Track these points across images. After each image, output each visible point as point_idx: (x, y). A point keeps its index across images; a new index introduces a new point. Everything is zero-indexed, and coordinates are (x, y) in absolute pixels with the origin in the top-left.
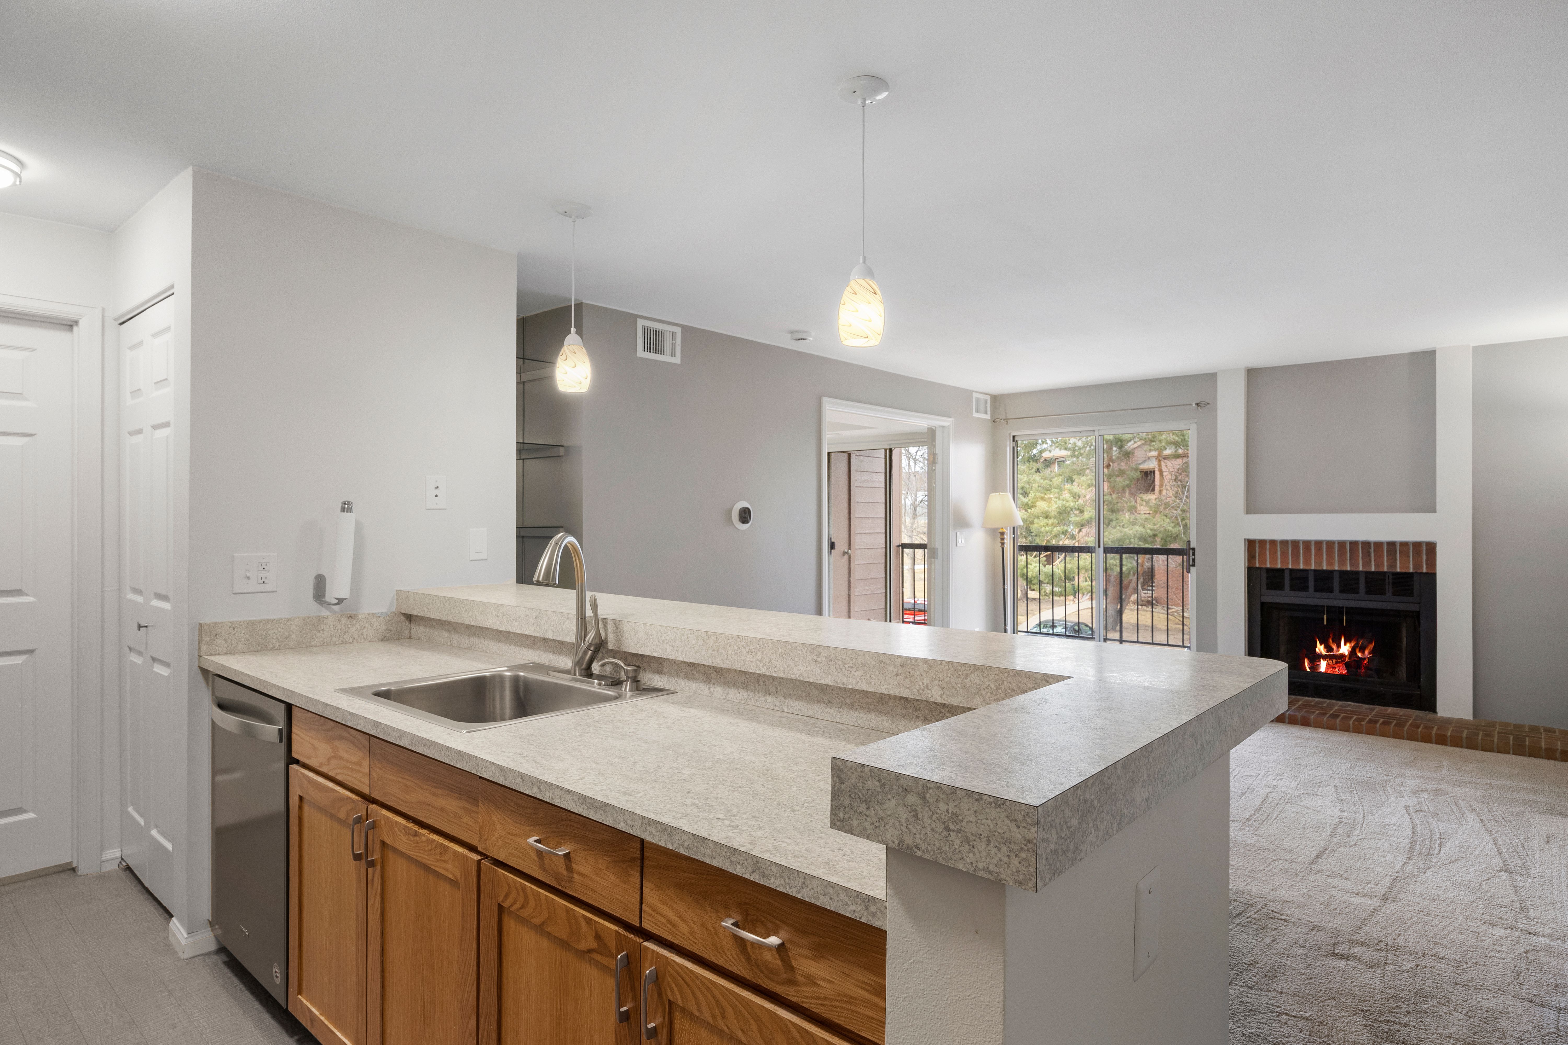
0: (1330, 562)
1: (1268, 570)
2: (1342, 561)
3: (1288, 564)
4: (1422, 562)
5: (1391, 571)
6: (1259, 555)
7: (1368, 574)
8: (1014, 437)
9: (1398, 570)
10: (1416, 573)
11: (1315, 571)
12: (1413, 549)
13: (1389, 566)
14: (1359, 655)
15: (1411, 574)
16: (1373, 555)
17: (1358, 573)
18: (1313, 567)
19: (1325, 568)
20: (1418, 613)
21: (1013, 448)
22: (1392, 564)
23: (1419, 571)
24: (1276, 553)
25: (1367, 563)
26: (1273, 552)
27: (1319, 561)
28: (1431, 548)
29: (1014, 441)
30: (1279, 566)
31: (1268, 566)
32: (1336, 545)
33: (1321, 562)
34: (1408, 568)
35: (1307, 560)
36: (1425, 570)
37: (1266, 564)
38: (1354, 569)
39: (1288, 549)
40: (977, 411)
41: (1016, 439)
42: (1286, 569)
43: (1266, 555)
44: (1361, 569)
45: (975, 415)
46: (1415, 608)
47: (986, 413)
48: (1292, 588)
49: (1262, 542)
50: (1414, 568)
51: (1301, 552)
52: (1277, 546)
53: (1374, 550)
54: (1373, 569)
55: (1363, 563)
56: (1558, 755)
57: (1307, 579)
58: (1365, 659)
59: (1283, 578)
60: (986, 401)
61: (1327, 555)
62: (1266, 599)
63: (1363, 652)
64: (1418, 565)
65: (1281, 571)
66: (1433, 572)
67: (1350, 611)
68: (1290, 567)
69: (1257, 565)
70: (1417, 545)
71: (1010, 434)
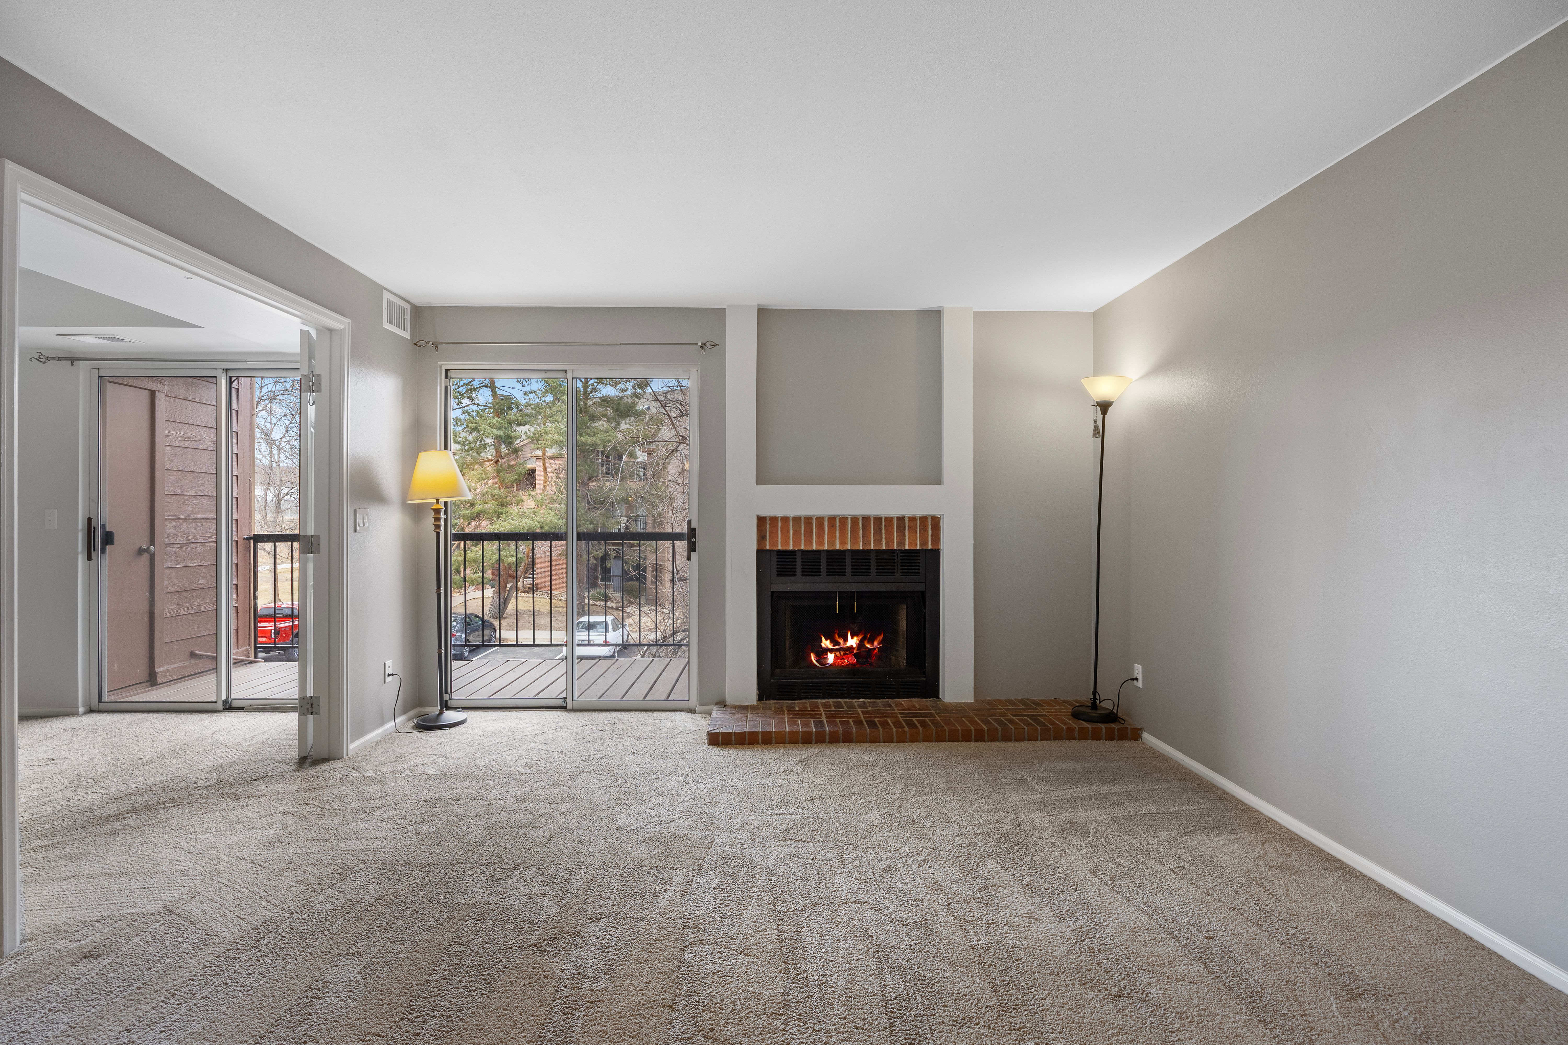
0: (843, 541)
1: (779, 552)
2: (854, 540)
3: (800, 544)
4: (927, 537)
5: (900, 548)
6: (770, 535)
7: (879, 552)
8: (447, 371)
9: (907, 548)
10: (922, 549)
11: (827, 551)
12: (920, 523)
13: (899, 543)
14: (869, 646)
15: (919, 550)
16: (883, 531)
17: (870, 551)
18: (826, 548)
19: (838, 548)
20: (923, 593)
21: (446, 387)
22: (901, 542)
23: (925, 548)
24: (788, 532)
25: (878, 541)
26: (786, 531)
27: (832, 541)
28: (936, 522)
29: (446, 377)
30: (791, 548)
31: (780, 548)
32: (849, 522)
33: (835, 541)
34: (916, 544)
35: (820, 541)
36: (930, 547)
37: (777, 546)
38: (866, 548)
39: (801, 527)
40: (390, 322)
41: (451, 374)
42: (798, 550)
43: (778, 535)
44: (872, 548)
45: (387, 326)
46: (920, 587)
47: (403, 328)
48: (804, 574)
49: (774, 519)
50: (921, 544)
51: (814, 530)
52: (789, 525)
53: (885, 526)
54: (884, 548)
55: (874, 540)
56: (1076, 734)
57: (819, 562)
58: (875, 649)
59: (795, 561)
60: (404, 311)
61: (840, 533)
62: (776, 588)
63: (872, 643)
64: (924, 542)
65: (793, 552)
66: (937, 548)
67: (861, 595)
68: (803, 548)
69: (768, 548)
70: (924, 519)
71: (441, 366)
